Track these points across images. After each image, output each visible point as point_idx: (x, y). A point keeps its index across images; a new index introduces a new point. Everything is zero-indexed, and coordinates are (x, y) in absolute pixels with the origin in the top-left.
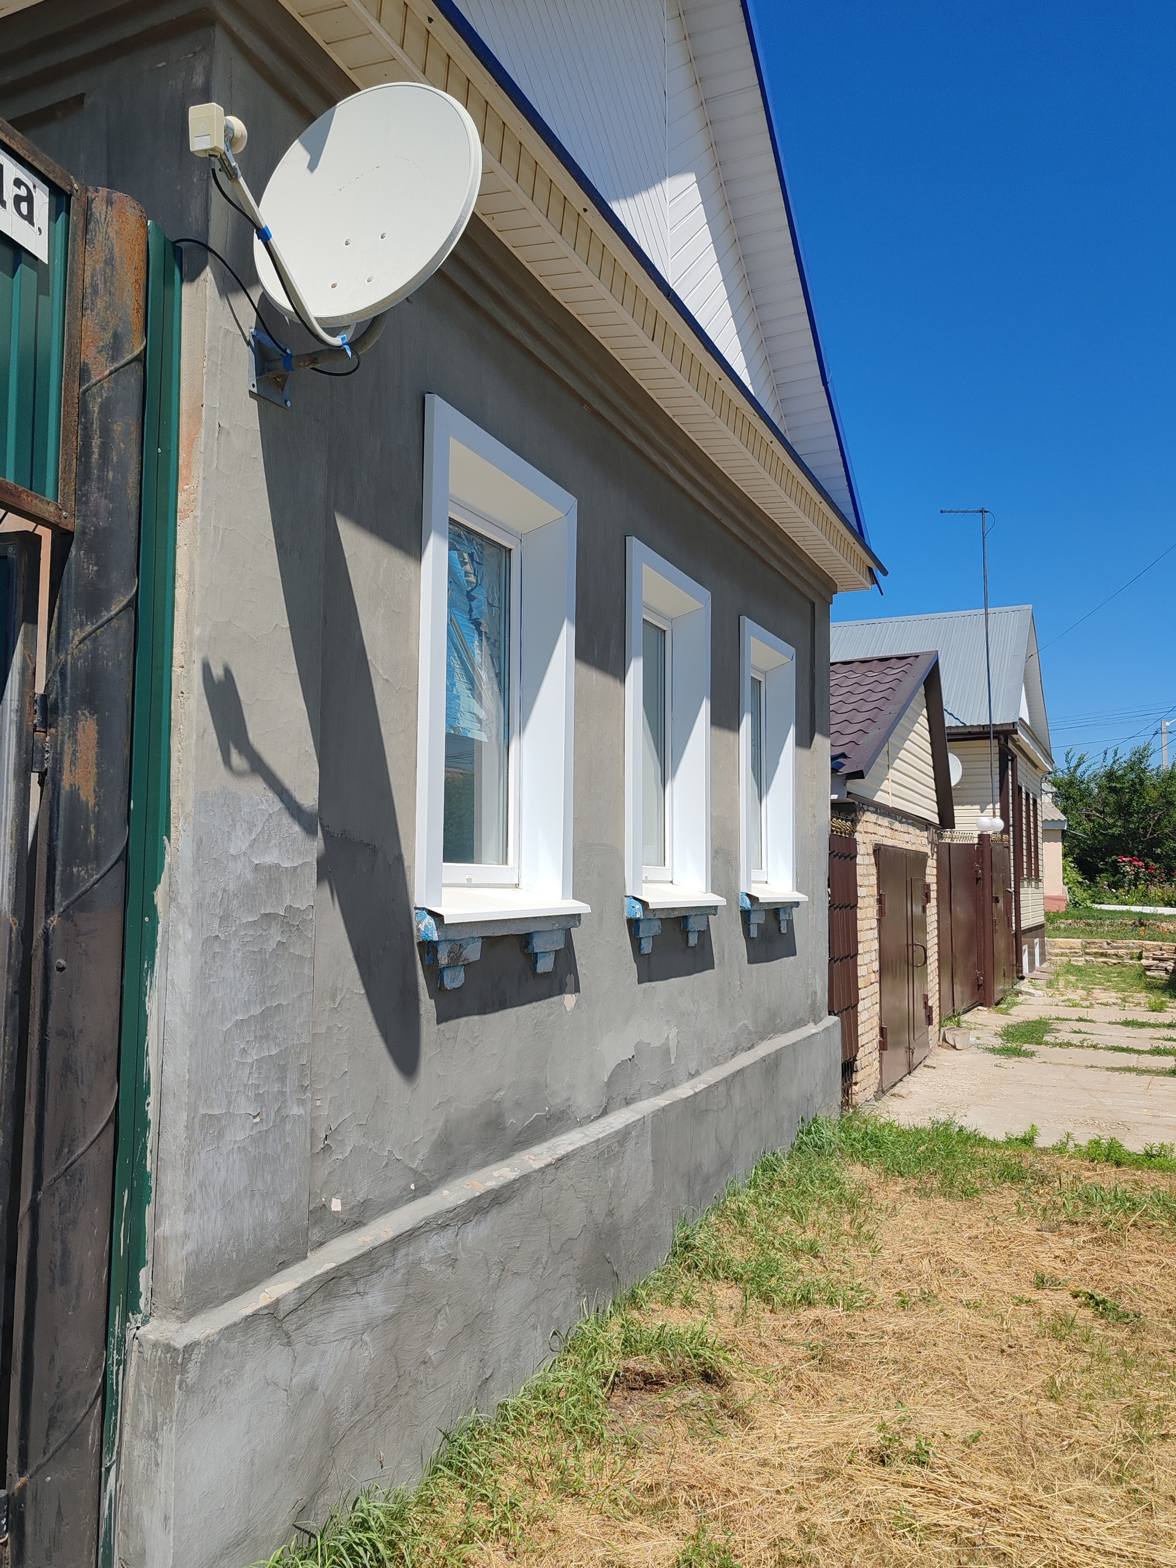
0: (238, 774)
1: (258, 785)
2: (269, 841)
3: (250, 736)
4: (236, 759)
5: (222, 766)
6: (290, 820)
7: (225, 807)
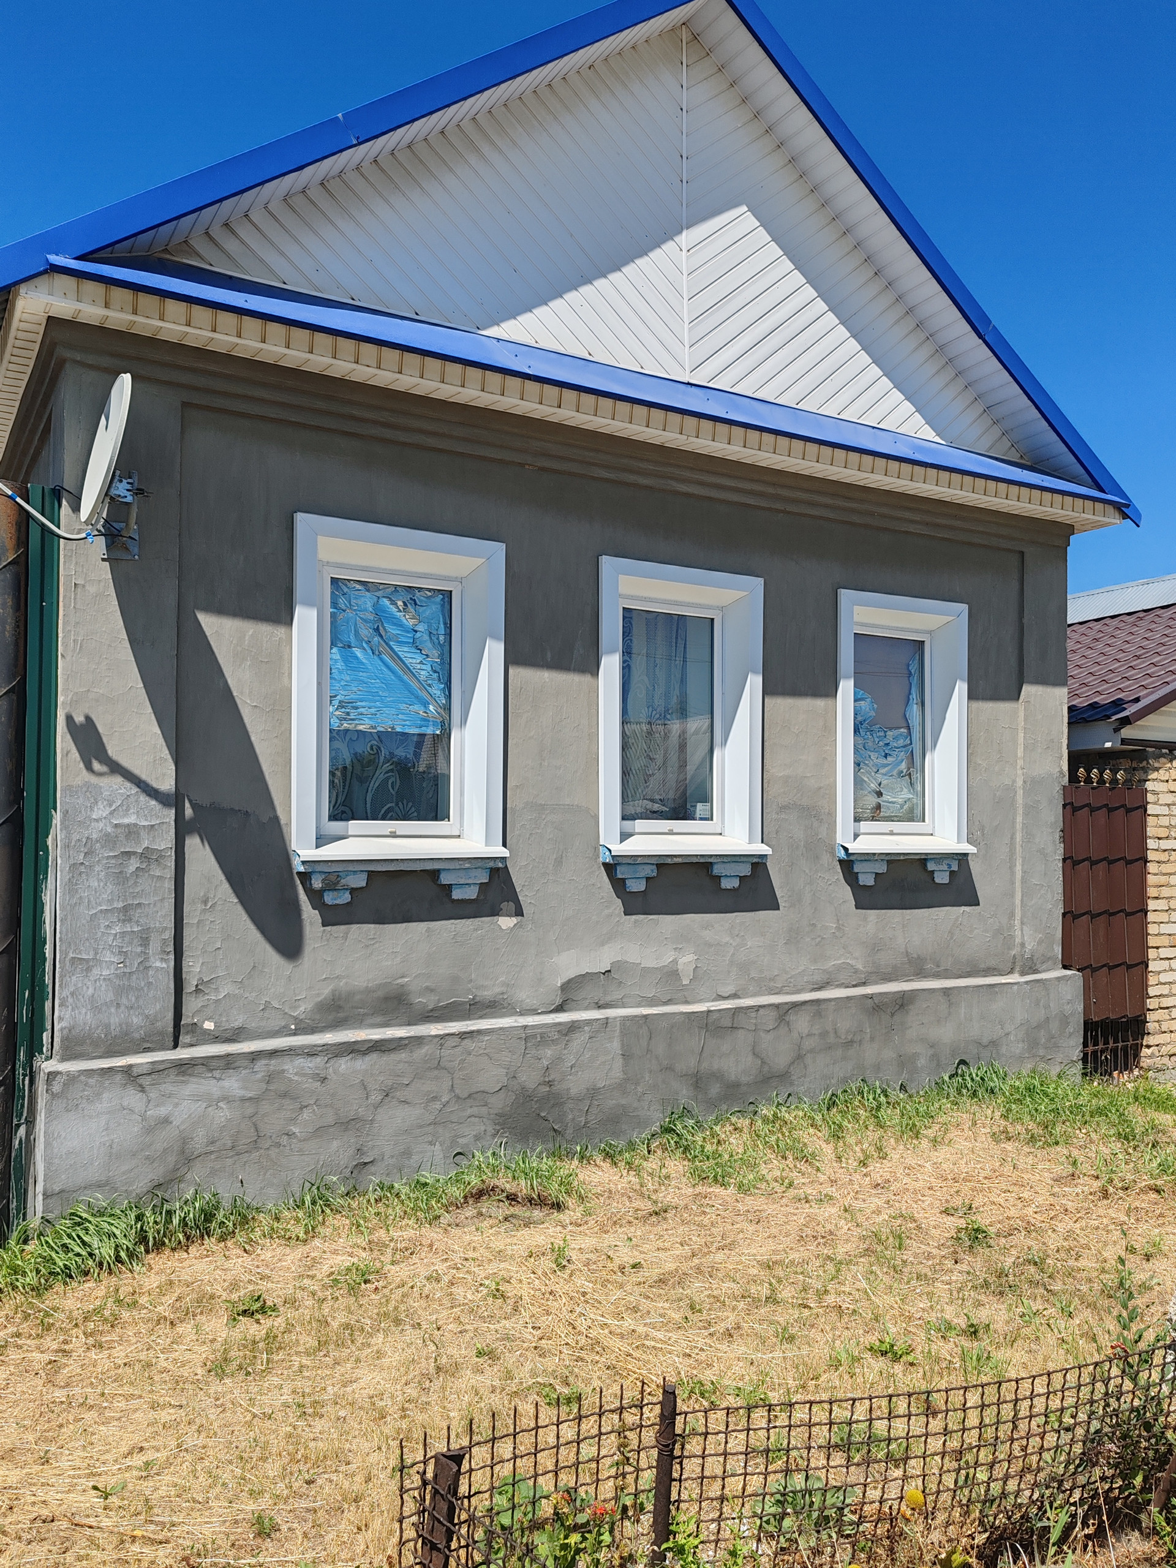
0: (100, 774)
1: (118, 780)
2: (127, 810)
3: (110, 752)
4: (96, 766)
5: (84, 771)
6: (147, 798)
7: (88, 793)
